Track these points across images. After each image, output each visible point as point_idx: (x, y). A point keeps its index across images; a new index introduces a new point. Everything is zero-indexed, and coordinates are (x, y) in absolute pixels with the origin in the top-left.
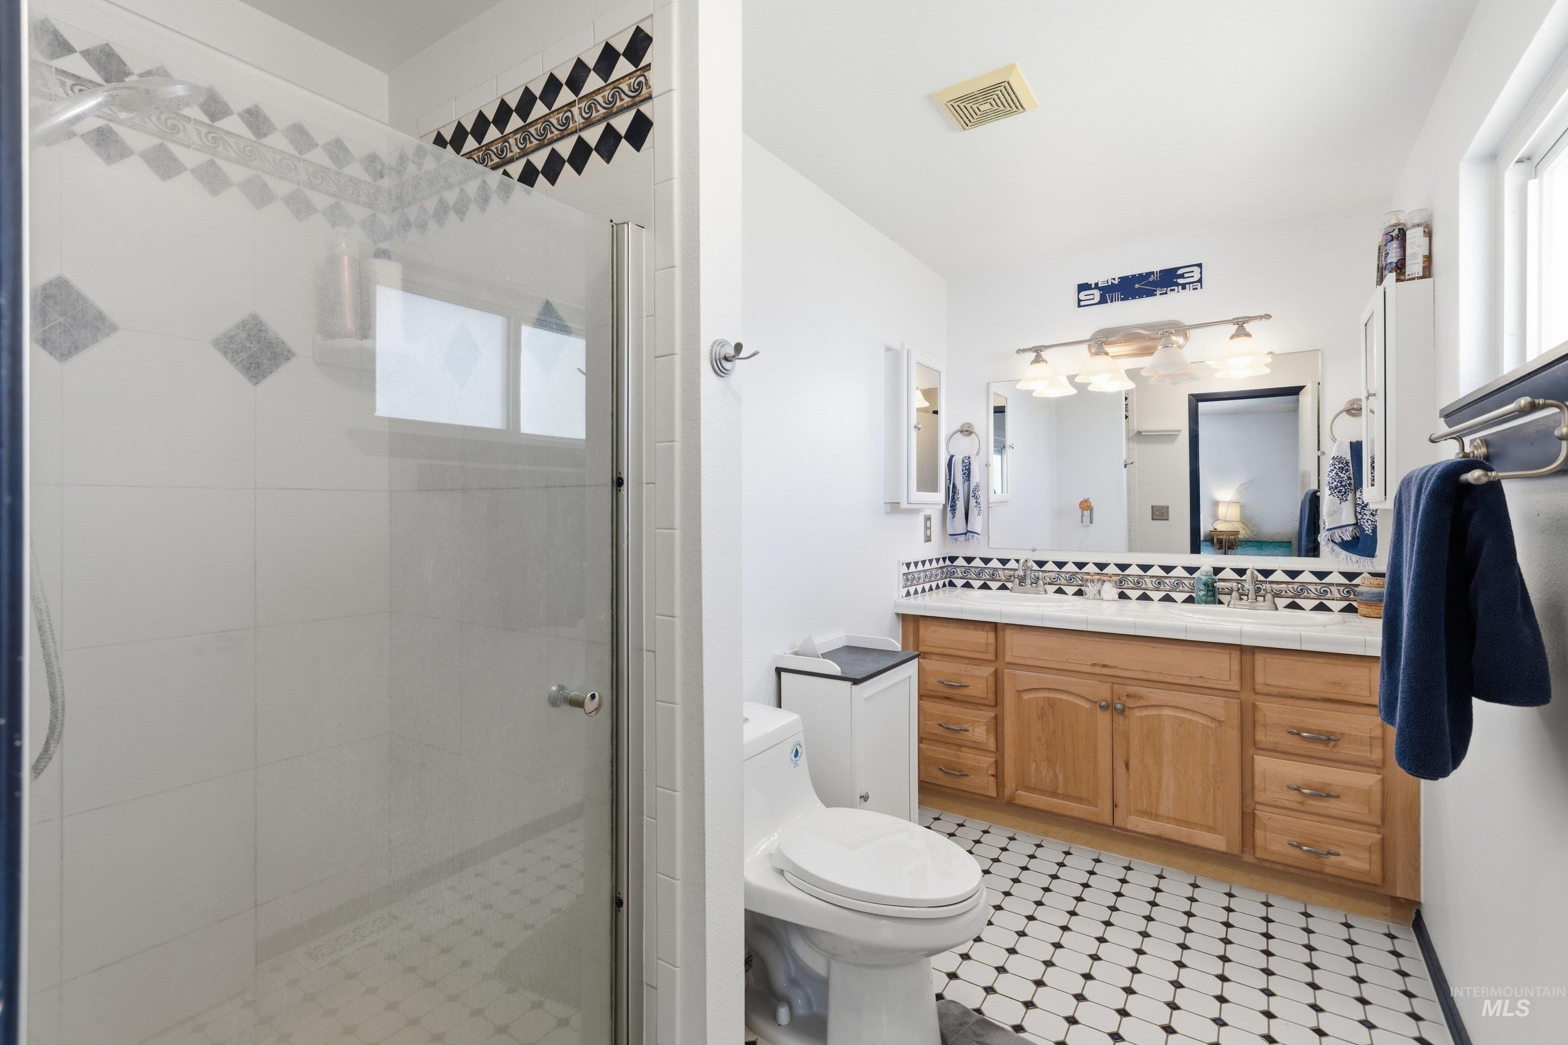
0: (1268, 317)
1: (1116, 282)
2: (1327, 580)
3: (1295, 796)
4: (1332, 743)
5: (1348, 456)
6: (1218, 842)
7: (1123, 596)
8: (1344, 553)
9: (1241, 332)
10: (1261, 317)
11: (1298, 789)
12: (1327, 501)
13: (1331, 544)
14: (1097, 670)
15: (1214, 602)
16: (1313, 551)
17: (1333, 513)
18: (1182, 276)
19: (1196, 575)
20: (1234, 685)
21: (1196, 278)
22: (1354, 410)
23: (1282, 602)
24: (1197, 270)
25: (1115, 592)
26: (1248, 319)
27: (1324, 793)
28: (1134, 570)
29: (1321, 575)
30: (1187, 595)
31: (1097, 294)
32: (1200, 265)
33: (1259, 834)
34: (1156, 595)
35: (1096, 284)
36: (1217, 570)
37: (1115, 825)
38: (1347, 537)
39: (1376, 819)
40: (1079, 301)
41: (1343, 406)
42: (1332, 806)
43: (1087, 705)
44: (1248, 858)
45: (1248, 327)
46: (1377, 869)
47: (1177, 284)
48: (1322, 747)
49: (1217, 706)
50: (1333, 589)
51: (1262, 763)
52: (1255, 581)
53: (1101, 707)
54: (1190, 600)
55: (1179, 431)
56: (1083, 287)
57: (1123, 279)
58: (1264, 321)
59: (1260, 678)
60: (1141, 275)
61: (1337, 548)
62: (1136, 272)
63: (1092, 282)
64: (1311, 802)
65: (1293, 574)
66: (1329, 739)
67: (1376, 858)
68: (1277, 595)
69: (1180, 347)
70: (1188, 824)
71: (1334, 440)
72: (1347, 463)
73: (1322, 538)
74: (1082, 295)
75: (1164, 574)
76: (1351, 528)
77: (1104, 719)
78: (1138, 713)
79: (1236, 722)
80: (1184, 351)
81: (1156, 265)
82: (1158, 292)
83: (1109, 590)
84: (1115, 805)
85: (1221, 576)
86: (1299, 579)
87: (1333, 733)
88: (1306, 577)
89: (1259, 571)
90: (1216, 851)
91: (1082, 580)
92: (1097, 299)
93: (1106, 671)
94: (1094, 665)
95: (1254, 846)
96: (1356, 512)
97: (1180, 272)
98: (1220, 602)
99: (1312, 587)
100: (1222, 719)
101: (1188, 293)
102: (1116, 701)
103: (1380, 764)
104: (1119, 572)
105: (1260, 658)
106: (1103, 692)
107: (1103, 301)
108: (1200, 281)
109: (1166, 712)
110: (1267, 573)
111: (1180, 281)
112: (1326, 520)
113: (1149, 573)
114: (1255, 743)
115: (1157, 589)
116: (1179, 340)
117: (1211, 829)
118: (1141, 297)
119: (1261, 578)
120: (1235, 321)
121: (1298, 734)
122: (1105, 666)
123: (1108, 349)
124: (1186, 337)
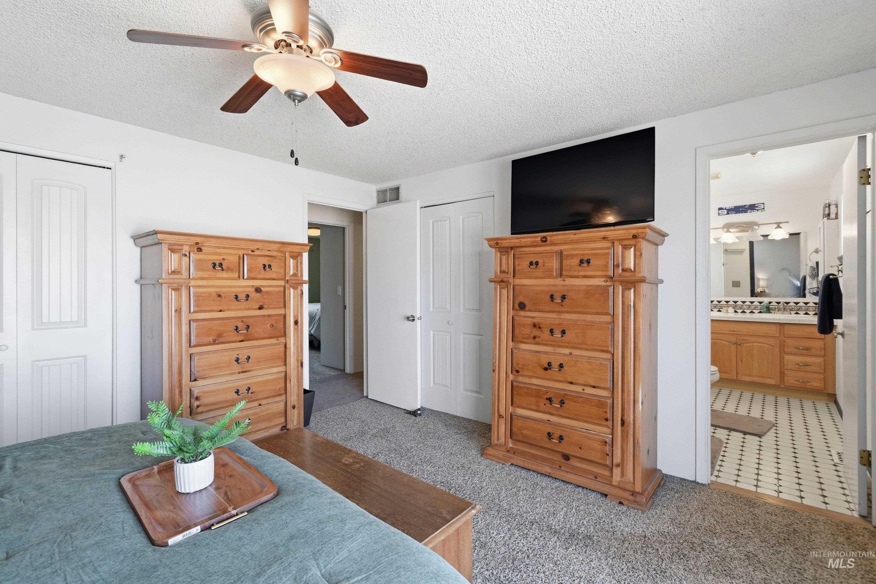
0: (788, 222)
1: (733, 208)
2: (808, 305)
3: (797, 366)
4: (809, 350)
5: (815, 266)
6: (772, 382)
7: (736, 312)
8: (814, 296)
9: (779, 227)
10: (785, 222)
11: (798, 364)
12: (808, 280)
13: (809, 293)
14: (731, 332)
15: (769, 313)
16: (804, 296)
17: (809, 284)
18: (757, 207)
19: (762, 304)
20: (778, 335)
21: (763, 207)
22: (817, 251)
23: (793, 312)
24: (762, 205)
25: (733, 310)
26: (782, 223)
27: (806, 365)
28: (740, 303)
29: (806, 303)
30: (759, 311)
31: (726, 212)
32: (763, 204)
33: (786, 378)
34: (748, 311)
35: (725, 208)
36: (770, 303)
37: (738, 379)
38: (815, 291)
39: (822, 371)
40: (719, 213)
41: (813, 250)
42: (809, 368)
43: (728, 343)
44: (782, 386)
45: (781, 225)
46: (822, 385)
47: (755, 209)
48: (805, 351)
49: (772, 341)
50: (811, 308)
51: (786, 357)
52: (784, 306)
53: (733, 344)
54: (760, 312)
55: (745, 249)
56: (720, 209)
57: (735, 207)
58: (786, 223)
59: (786, 333)
60: (742, 206)
61: (812, 295)
62: (740, 205)
63: (724, 207)
64: (802, 367)
65: (797, 303)
66: (808, 349)
67: (823, 382)
68: (791, 310)
69: (757, 230)
70: (762, 377)
71: (811, 261)
72: (815, 268)
73: (807, 292)
74: (720, 212)
75: (751, 304)
76: (816, 289)
77: (733, 348)
78: (745, 345)
79: (778, 345)
80: (758, 231)
81: (747, 202)
82: (748, 212)
83: (731, 310)
84: (737, 373)
85: (771, 304)
86: (799, 305)
87: (809, 347)
88: (801, 304)
89: (785, 302)
90: (772, 385)
91: (720, 306)
92: (726, 213)
93: (734, 333)
94: (730, 331)
95: (784, 382)
96: (818, 283)
97: (756, 205)
98: (771, 313)
99: (803, 307)
100: (773, 345)
101: (759, 213)
102: (738, 341)
103: (823, 355)
104: (734, 304)
105: (786, 327)
106: (733, 339)
107: (728, 213)
108: (764, 209)
109: (755, 344)
110: (787, 303)
111: (756, 208)
112: (808, 286)
113: (745, 304)
114: (784, 352)
115: (748, 309)
116: (756, 227)
117: (770, 378)
118: (742, 213)
119: (785, 305)
120: (776, 223)
121: (798, 348)
122: (734, 331)
123: (730, 230)
124: (759, 227)
